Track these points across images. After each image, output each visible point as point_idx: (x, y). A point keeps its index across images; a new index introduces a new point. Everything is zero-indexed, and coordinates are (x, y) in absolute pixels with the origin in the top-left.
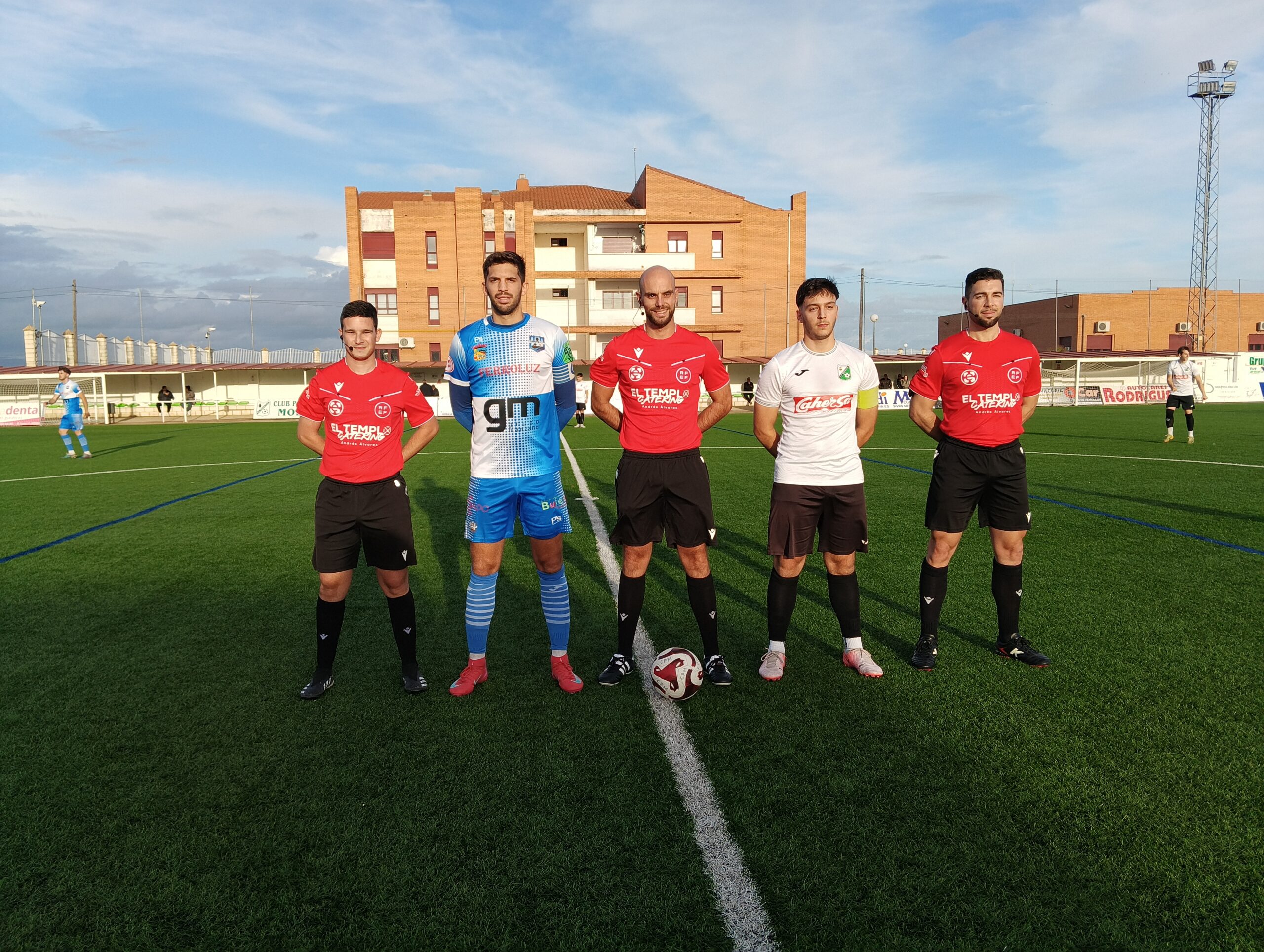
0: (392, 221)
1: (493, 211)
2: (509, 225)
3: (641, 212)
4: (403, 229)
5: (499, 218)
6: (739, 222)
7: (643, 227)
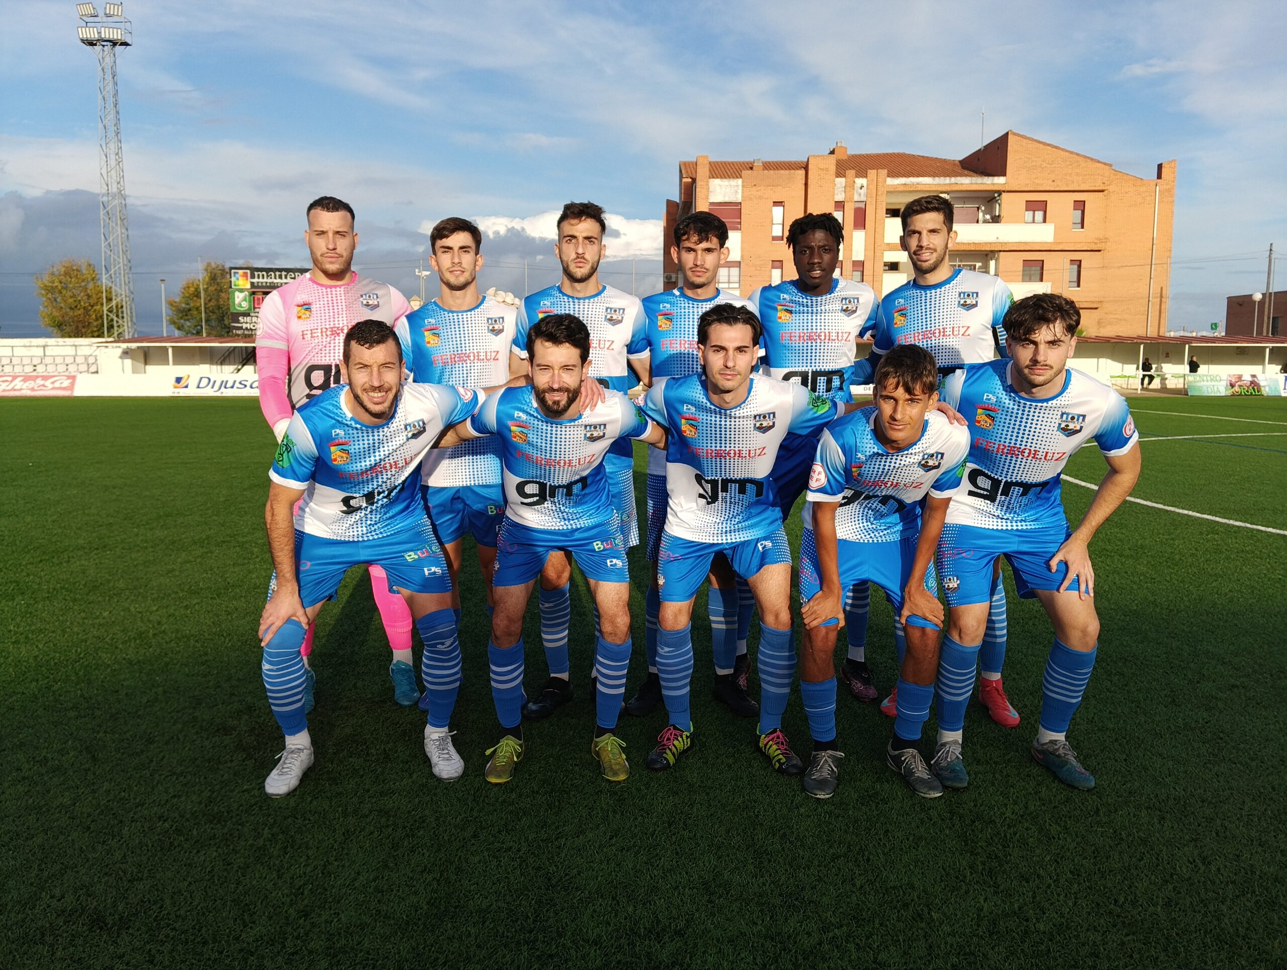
0: (740, 191)
1: (843, 179)
2: (860, 195)
3: (999, 181)
4: (751, 199)
5: (849, 187)
6: (1102, 191)
7: (999, 195)
